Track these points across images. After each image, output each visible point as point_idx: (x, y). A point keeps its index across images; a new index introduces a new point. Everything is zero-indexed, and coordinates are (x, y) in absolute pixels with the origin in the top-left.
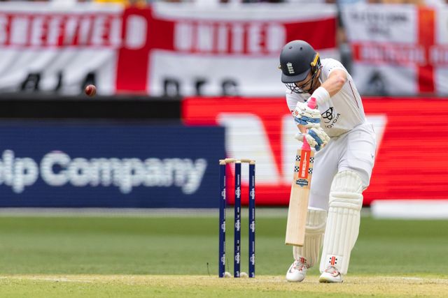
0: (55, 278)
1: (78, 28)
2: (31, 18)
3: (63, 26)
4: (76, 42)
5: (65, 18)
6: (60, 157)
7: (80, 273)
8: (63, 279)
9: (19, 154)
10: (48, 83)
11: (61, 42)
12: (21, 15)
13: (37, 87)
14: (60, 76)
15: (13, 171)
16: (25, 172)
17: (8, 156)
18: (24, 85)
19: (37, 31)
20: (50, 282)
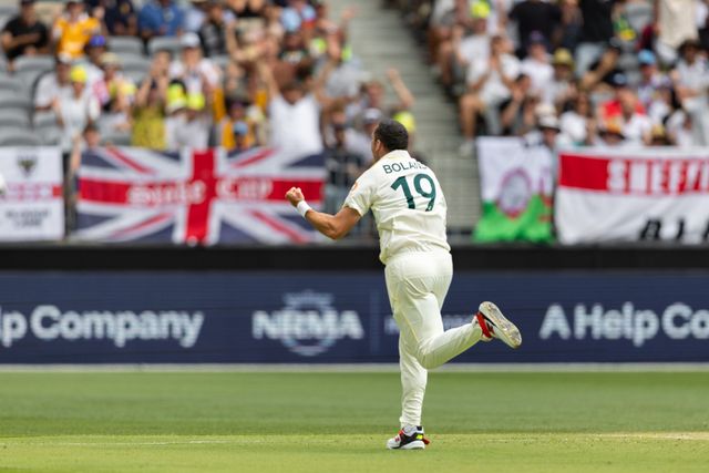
0: (677, 436)
1: (699, 175)
2: (650, 164)
3: (684, 173)
4: (697, 186)
5: (686, 164)
6: (681, 309)
7: (702, 431)
8: (685, 437)
9: (638, 307)
10: (669, 231)
11: (682, 188)
12: (640, 161)
13: (657, 235)
14: (682, 225)
15: (633, 324)
16: (646, 325)
17: (628, 309)
18: (643, 233)
19: (657, 177)
20: (672, 440)
